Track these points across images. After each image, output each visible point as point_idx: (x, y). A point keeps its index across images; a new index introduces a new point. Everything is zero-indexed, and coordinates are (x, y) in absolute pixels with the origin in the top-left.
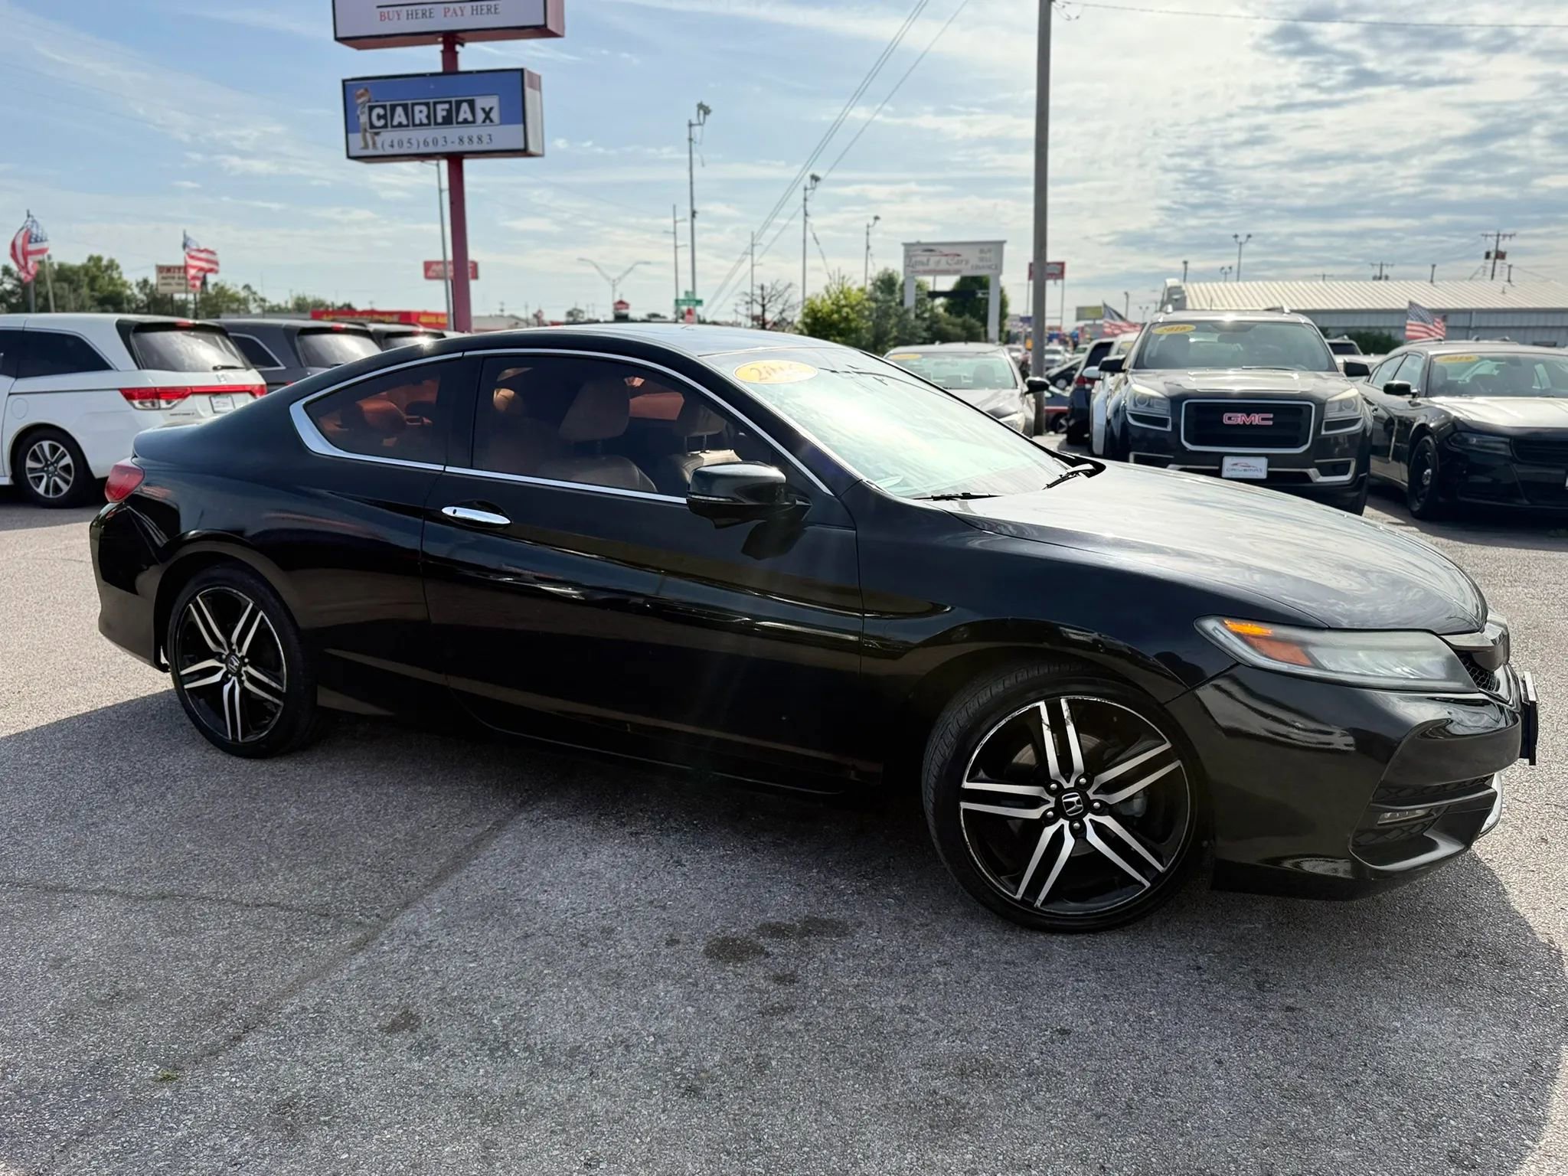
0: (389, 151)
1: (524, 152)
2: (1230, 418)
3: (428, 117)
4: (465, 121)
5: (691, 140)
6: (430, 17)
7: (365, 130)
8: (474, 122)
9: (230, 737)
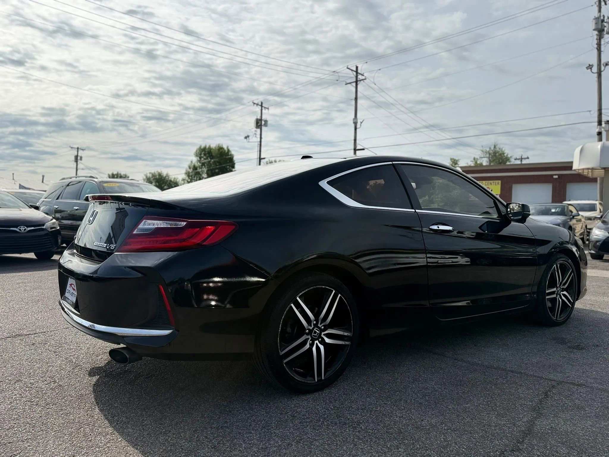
9: (316, 380)
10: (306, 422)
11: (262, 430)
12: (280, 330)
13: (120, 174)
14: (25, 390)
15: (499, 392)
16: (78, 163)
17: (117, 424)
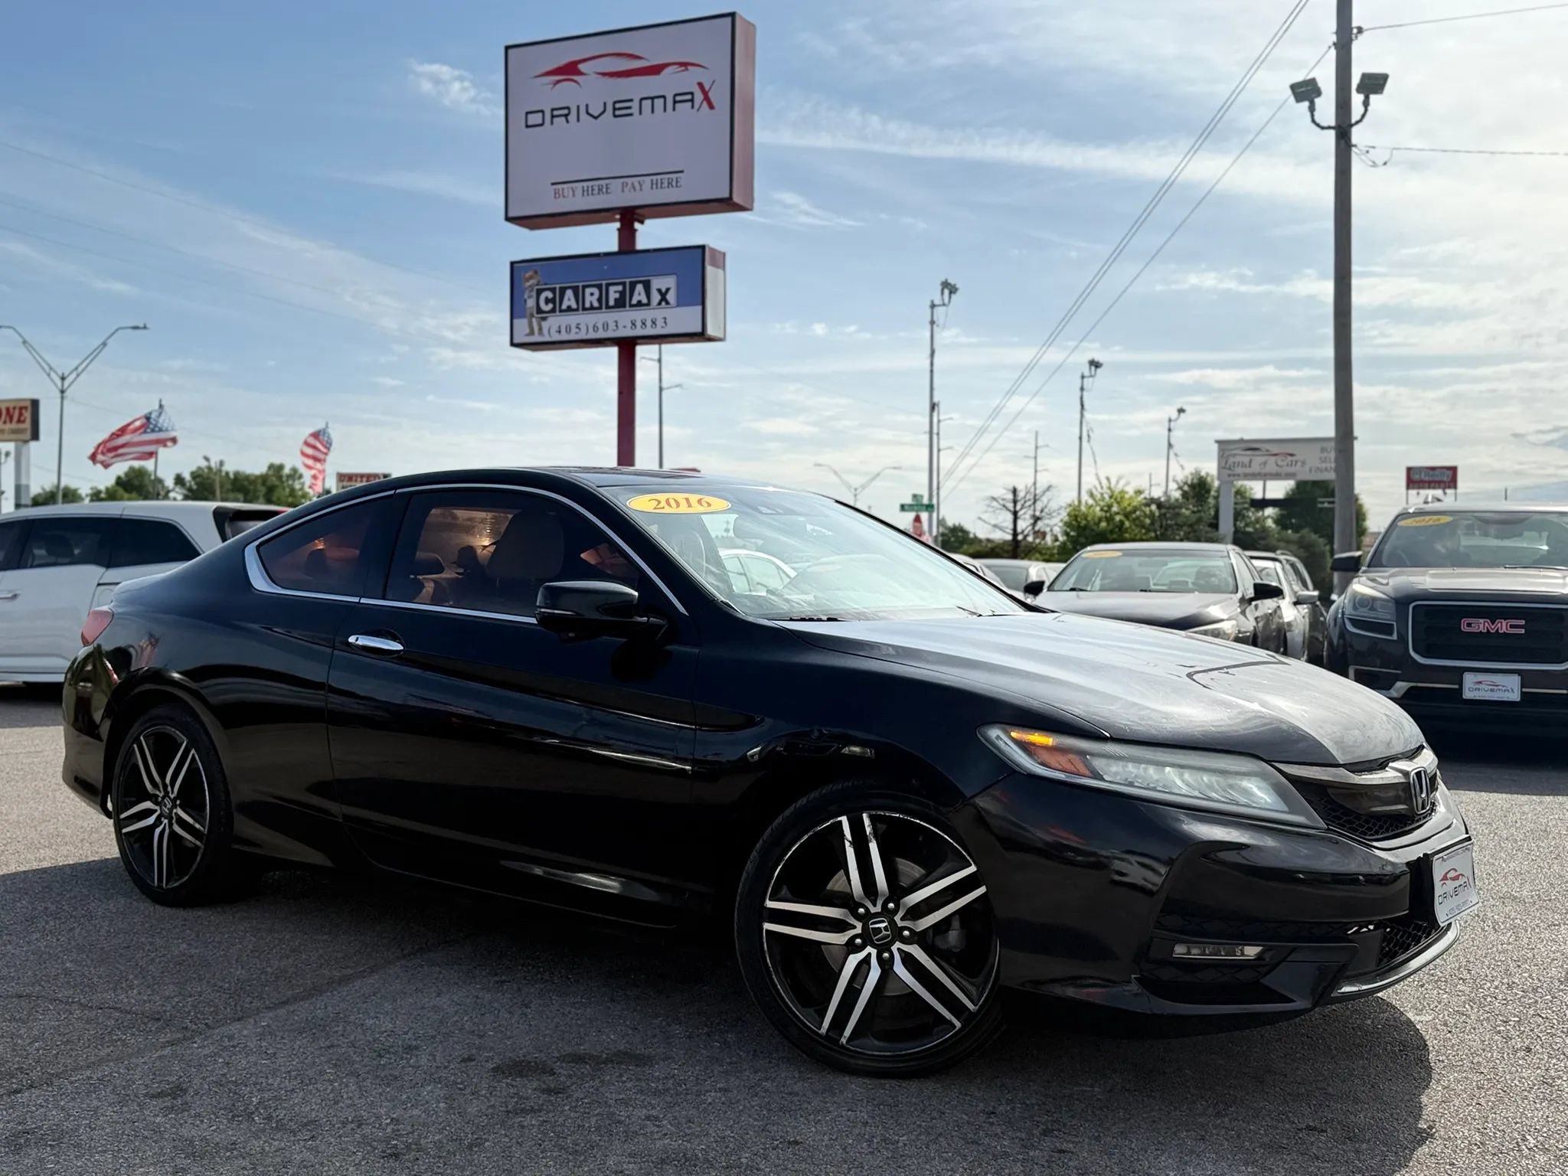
0: (556, 337)
1: (701, 336)
2: (1469, 625)
3: (600, 300)
4: (640, 304)
5: (932, 323)
6: (607, 192)
7: (532, 315)
8: (648, 304)
9: (155, 884)
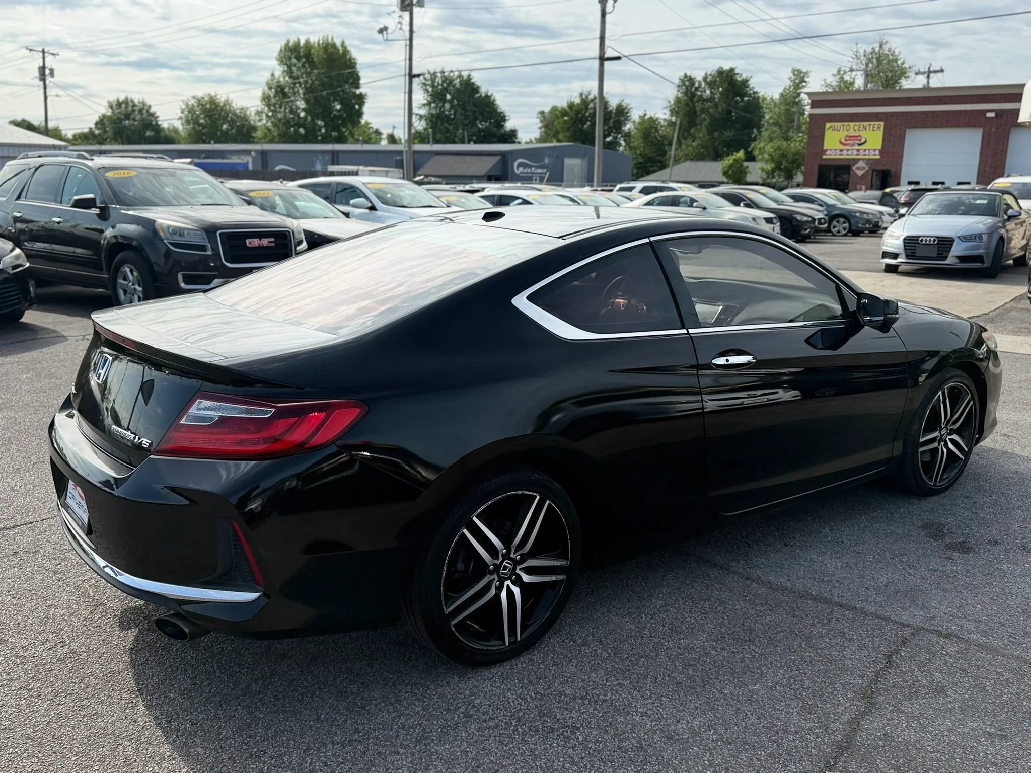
2: (250, 243)
9: (507, 644)
10: (489, 728)
11: (416, 746)
12: (444, 575)
13: (132, 101)
14: (15, 664)
15: (812, 655)
16: (47, 82)
17: (177, 736)
